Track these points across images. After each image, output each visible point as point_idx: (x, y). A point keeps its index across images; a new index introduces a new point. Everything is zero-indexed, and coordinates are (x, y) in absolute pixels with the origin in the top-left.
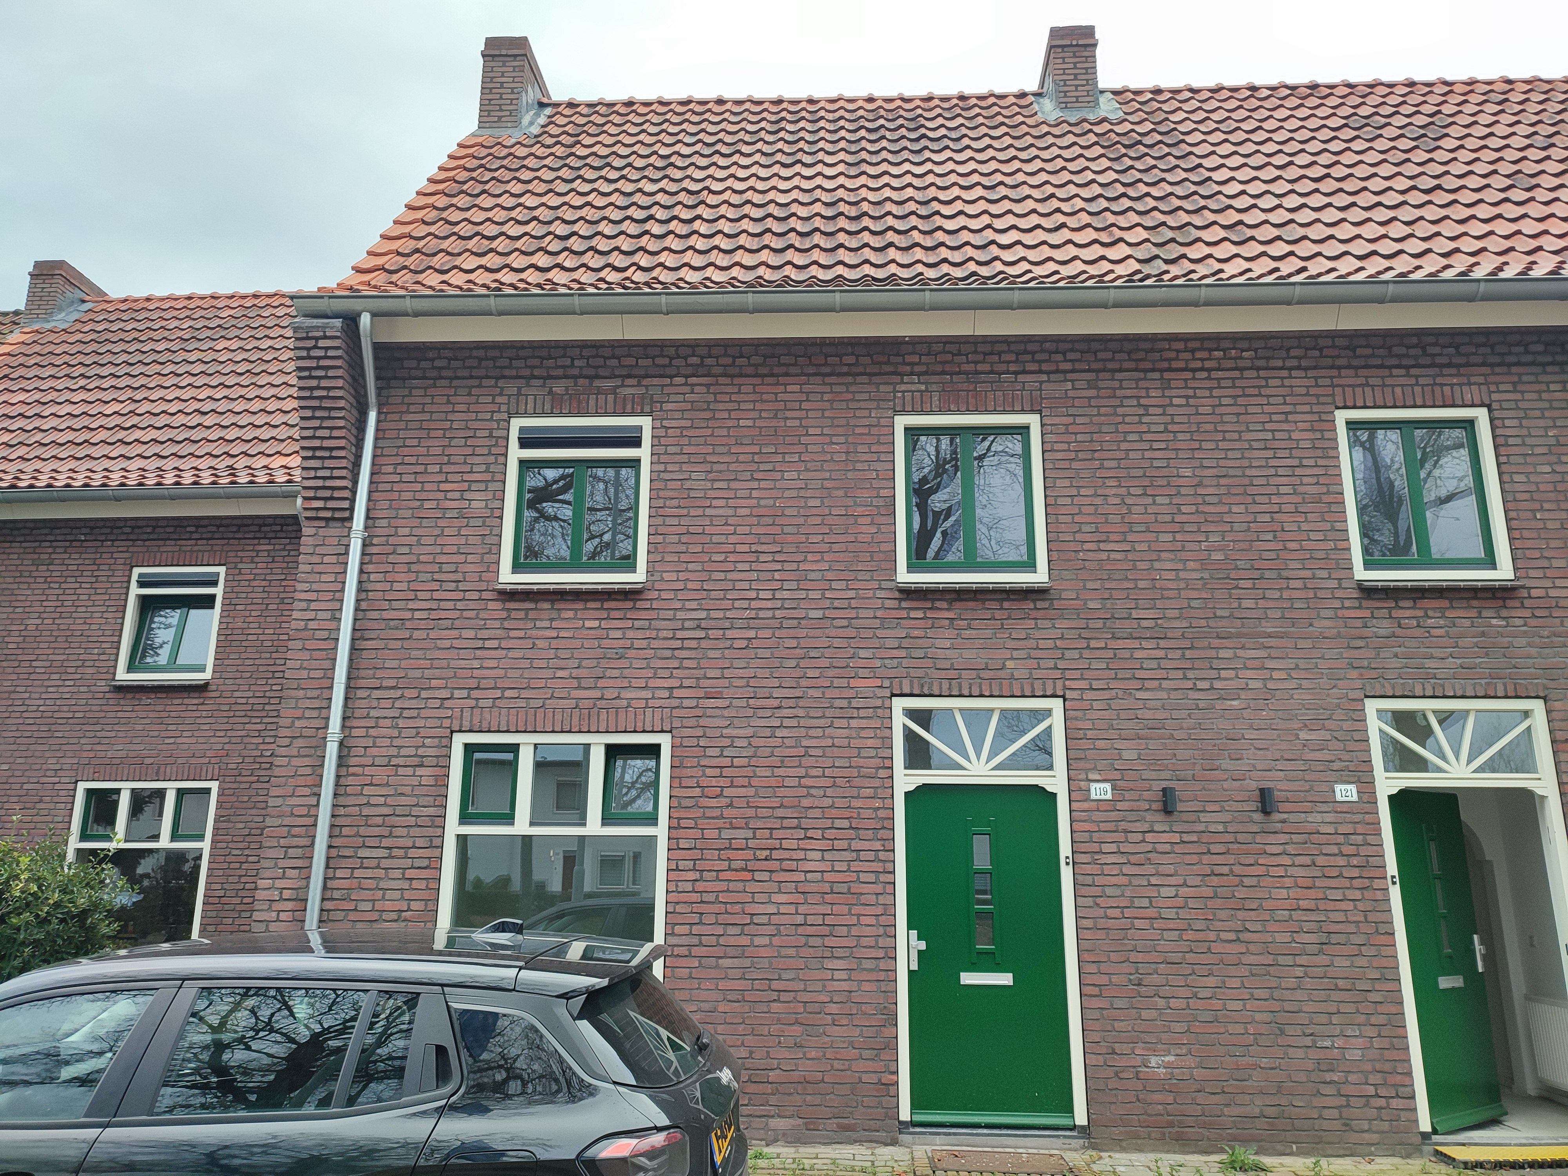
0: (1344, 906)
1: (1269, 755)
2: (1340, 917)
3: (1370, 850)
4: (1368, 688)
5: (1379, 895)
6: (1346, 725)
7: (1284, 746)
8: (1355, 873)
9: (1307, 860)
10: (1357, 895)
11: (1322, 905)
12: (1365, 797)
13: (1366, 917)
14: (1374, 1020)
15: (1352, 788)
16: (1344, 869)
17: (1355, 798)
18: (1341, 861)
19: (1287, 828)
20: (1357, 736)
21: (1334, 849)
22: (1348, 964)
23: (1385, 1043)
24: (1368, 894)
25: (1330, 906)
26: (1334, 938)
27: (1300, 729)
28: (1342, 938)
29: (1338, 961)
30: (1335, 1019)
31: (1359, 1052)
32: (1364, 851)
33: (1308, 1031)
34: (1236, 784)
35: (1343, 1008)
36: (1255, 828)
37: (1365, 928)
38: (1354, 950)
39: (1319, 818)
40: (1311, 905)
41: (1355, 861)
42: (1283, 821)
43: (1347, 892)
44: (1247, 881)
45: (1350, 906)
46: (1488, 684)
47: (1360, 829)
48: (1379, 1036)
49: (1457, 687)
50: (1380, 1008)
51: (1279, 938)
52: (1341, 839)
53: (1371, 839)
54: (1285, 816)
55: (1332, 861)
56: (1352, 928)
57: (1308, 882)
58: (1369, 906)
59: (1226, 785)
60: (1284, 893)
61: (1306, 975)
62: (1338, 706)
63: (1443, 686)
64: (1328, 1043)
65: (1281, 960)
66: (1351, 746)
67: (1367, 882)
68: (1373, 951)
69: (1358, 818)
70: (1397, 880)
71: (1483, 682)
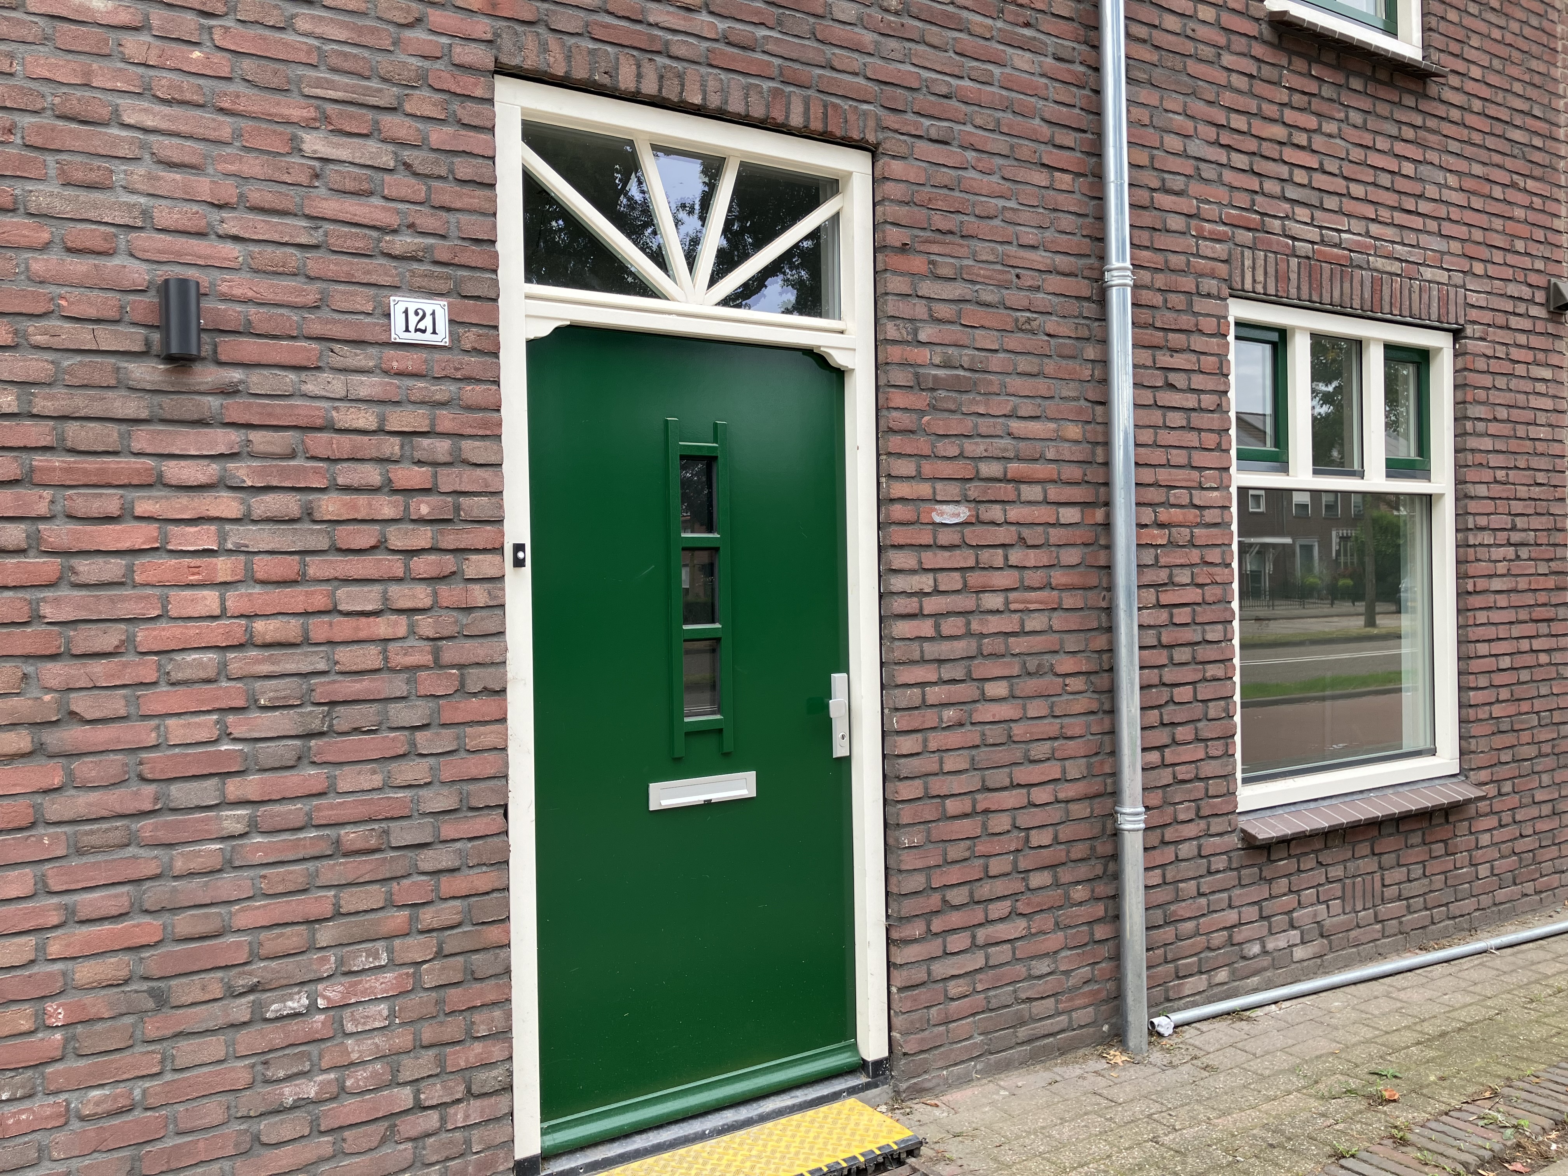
0: (382, 627)
1: (203, 187)
2: (370, 657)
3: (468, 480)
4: (506, 42)
5: (479, 595)
6: (439, 136)
7: (253, 166)
8: (423, 537)
9: (289, 504)
10: (421, 595)
11: (320, 628)
12: (470, 338)
13: (436, 654)
14: (428, 917)
15: (439, 308)
16: (391, 529)
17: (442, 337)
18: (386, 507)
19: (235, 410)
20: (465, 169)
21: (372, 475)
22: (377, 780)
23: (453, 969)
24: (450, 594)
25: (344, 628)
26: (346, 717)
27: (309, 126)
28: (364, 715)
29: (348, 779)
30: (325, 935)
31: (383, 1008)
32: (449, 479)
33: (242, 982)
34: (80, 266)
35: (351, 900)
36: (132, 407)
37: (429, 683)
38: (398, 742)
39: (337, 385)
40: (291, 629)
41: (424, 508)
42: (229, 391)
43: (394, 590)
44: (87, 569)
45: (398, 625)
46: (775, 92)
47: (447, 420)
48: (440, 954)
49: (712, 84)
50: (449, 885)
51: (178, 731)
52: (392, 446)
53: (472, 449)
54: (236, 375)
55: (363, 505)
56: (398, 686)
57: (287, 567)
58: (447, 623)
59: (39, 264)
60: (209, 600)
61: (253, 827)
62: (423, 80)
63: (681, 76)
64: (298, 1002)
65: (179, 793)
66: (446, 193)
67: (449, 563)
68: (444, 741)
69: (443, 391)
70: (527, 555)
71: (766, 85)
